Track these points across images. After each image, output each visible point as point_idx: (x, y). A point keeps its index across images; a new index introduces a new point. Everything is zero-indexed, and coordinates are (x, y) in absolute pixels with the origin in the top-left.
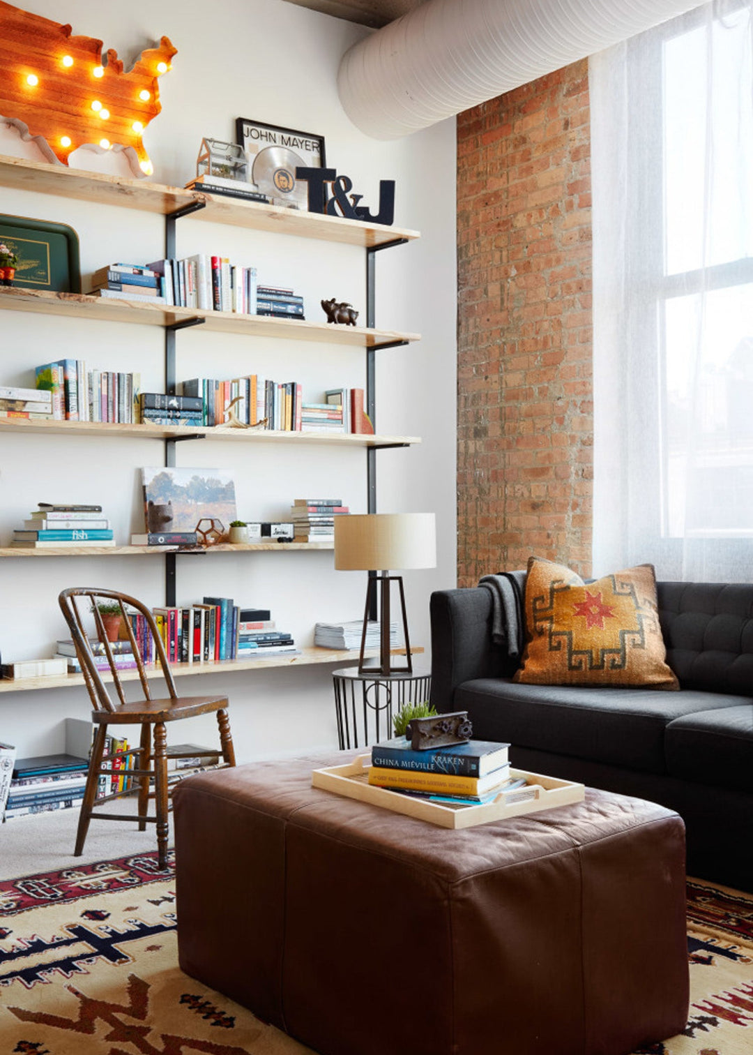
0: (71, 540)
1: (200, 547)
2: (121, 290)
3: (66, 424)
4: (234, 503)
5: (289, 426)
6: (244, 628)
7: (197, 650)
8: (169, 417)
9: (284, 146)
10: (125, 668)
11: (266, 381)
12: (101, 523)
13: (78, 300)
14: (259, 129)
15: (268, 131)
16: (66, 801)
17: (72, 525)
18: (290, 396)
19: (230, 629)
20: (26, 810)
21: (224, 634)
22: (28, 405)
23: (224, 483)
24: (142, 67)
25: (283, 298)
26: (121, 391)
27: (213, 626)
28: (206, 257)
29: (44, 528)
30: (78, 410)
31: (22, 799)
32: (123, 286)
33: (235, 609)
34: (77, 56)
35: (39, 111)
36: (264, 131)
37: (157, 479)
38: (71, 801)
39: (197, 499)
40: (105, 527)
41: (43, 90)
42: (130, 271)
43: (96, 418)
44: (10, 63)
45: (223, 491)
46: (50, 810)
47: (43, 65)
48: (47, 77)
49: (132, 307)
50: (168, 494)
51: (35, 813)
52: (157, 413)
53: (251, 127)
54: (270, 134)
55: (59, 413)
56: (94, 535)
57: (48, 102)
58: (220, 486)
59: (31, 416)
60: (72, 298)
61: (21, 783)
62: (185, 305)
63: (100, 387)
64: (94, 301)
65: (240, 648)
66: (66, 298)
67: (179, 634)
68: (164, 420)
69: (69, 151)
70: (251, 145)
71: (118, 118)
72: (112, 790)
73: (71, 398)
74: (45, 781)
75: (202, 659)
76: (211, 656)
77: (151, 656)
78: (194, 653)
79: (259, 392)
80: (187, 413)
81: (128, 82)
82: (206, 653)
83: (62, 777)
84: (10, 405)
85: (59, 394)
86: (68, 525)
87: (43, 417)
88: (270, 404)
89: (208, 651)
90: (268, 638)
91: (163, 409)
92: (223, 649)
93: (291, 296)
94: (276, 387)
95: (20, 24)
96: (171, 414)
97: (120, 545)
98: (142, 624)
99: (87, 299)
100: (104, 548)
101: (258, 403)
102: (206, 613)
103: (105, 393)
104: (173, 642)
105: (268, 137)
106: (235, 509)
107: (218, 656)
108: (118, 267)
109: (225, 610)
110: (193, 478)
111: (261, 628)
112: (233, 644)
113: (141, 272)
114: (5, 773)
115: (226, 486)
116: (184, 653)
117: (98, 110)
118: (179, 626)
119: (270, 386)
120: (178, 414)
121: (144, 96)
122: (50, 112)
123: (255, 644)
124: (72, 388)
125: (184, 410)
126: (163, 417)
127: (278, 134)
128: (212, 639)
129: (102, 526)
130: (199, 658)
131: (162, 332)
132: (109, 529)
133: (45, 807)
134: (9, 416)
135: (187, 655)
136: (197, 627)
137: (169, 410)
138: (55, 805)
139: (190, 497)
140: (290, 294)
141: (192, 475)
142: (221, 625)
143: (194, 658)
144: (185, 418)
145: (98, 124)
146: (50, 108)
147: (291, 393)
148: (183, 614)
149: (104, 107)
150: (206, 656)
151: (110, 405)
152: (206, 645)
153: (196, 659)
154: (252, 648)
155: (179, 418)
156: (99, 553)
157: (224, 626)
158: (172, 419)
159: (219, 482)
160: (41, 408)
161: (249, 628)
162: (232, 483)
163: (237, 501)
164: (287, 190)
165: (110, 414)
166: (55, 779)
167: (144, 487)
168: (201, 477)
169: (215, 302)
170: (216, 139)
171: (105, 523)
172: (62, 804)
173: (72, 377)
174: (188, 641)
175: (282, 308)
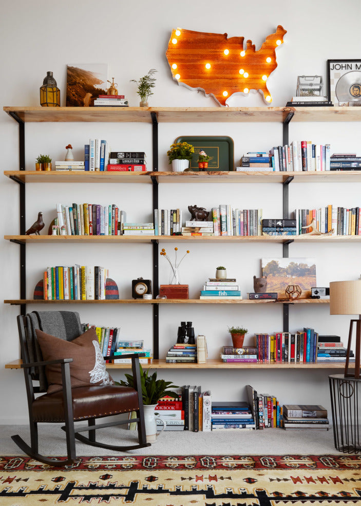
0: (218, 296)
1: (288, 300)
2: (249, 166)
3: (221, 238)
4: (315, 277)
5: (353, 233)
6: (323, 346)
7: (293, 355)
8: (277, 231)
9: (358, 70)
10: (250, 362)
11: (338, 208)
12: (234, 287)
13: (219, 174)
14: (340, 64)
15: (347, 63)
16: (243, 425)
17: (219, 288)
18: (355, 215)
19: (312, 345)
20: (223, 426)
21: (308, 348)
22: (201, 229)
23: (309, 266)
24: (268, 45)
25: (349, 159)
26: (251, 219)
27: (302, 343)
28: (298, 142)
29: (204, 290)
30: (227, 230)
31: (218, 420)
32: (251, 164)
33: (316, 334)
34: (231, 48)
35: (213, 81)
36: (344, 64)
37: (269, 265)
38: (245, 425)
39: (292, 275)
40: (237, 289)
41: (214, 70)
42: (255, 156)
43: (238, 234)
44: (198, 60)
45: (308, 270)
46: (235, 428)
47: (215, 57)
48: (216, 63)
49: (248, 174)
50: (275, 272)
51: (227, 428)
52: (270, 229)
53: (335, 64)
54: (348, 65)
55: (217, 233)
56: (230, 293)
57: (217, 75)
58: (307, 267)
59: (203, 234)
60: (215, 174)
61: (216, 413)
62: (286, 170)
63: (240, 218)
64: (227, 174)
65: (318, 356)
66: (213, 174)
67: (283, 346)
68: (274, 233)
69: (227, 98)
70: (336, 74)
71: (255, 76)
72: (269, 422)
73: (223, 224)
74: (228, 414)
75: (296, 361)
76: (301, 360)
77: (267, 357)
78: (291, 357)
79: (333, 215)
80: (287, 228)
81: (260, 55)
82: (298, 357)
83: (237, 413)
84: (192, 230)
85: (217, 223)
86: (216, 288)
87: (209, 235)
88: (341, 220)
89: (299, 356)
90: (338, 352)
91: (273, 227)
92: (308, 356)
93: (355, 157)
94: (345, 211)
95: (203, 40)
96: (278, 229)
97: (243, 299)
98: (262, 340)
99: (223, 173)
100: (233, 300)
101: (332, 220)
102: (298, 336)
103: (242, 220)
104: (279, 351)
105: (347, 67)
106: (315, 280)
107: (305, 360)
108: (249, 154)
109: (309, 335)
110: (290, 263)
111: (334, 346)
112: (314, 354)
113: (261, 155)
114: (208, 407)
115: (311, 267)
116: (286, 356)
117: (244, 74)
118: (283, 342)
119: (341, 211)
120: (282, 229)
121: (269, 60)
122: (216, 80)
123: (329, 355)
124: (224, 219)
125: (285, 227)
126: (274, 231)
127: (354, 64)
128: (302, 350)
129: (235, 289)
130: (294, 360)
131: (281, 186)
132: (239, 290)
133: (233, 426)
134: (192, 235)
135: (288, 358)
136: (293, 343)
137: (277, 227)
138: (237, 426)
139: (289, 274)
140: (354, 156)
141: (290, 262)
142: (307, 343)
143: (291, 360)
144: (286, 231)
145: (243, 81)
146: (218, 78)
147: (355, 213)
148: (285, 336)
149: (245, 72)
150: (298, 359)
151: (245, 226)
152: (298, 353)
153: (292, 361)
154: (326, 357)
155: (283, 231)
156: (230, 303)
157: (309, 344)
158: (278, 232)
159: (306, 265)
160: (208, 230)
161: (326, 346)
162: (314, 266)
163: (317, 276)
164: (358, 96)
165: (245, 232)
166: (234, 413)
167: (262, 268)
168: (295, 263)
169: (303, 166)
170: (306, 75)
171: (237, 287)
172: (241, 426)
173: (223, 214)
174: (288, 350)
175: (348, 165)
